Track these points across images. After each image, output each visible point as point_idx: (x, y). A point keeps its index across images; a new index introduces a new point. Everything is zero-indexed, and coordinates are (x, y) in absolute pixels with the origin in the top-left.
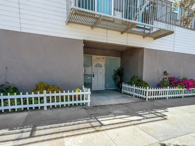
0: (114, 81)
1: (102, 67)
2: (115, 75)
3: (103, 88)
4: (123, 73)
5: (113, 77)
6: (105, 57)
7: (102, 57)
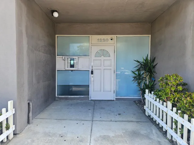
0: (136, 82)
1: (110, 56)
2: (139, 70)
3: (112, 96)
4: (154, 67)
5: (134, 75)
6: (115, 36)
7: (109, 37)
